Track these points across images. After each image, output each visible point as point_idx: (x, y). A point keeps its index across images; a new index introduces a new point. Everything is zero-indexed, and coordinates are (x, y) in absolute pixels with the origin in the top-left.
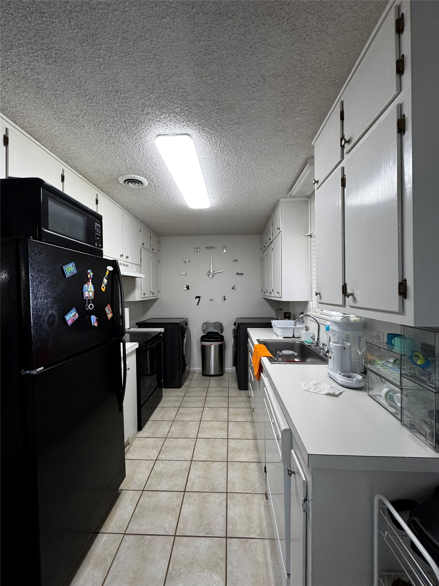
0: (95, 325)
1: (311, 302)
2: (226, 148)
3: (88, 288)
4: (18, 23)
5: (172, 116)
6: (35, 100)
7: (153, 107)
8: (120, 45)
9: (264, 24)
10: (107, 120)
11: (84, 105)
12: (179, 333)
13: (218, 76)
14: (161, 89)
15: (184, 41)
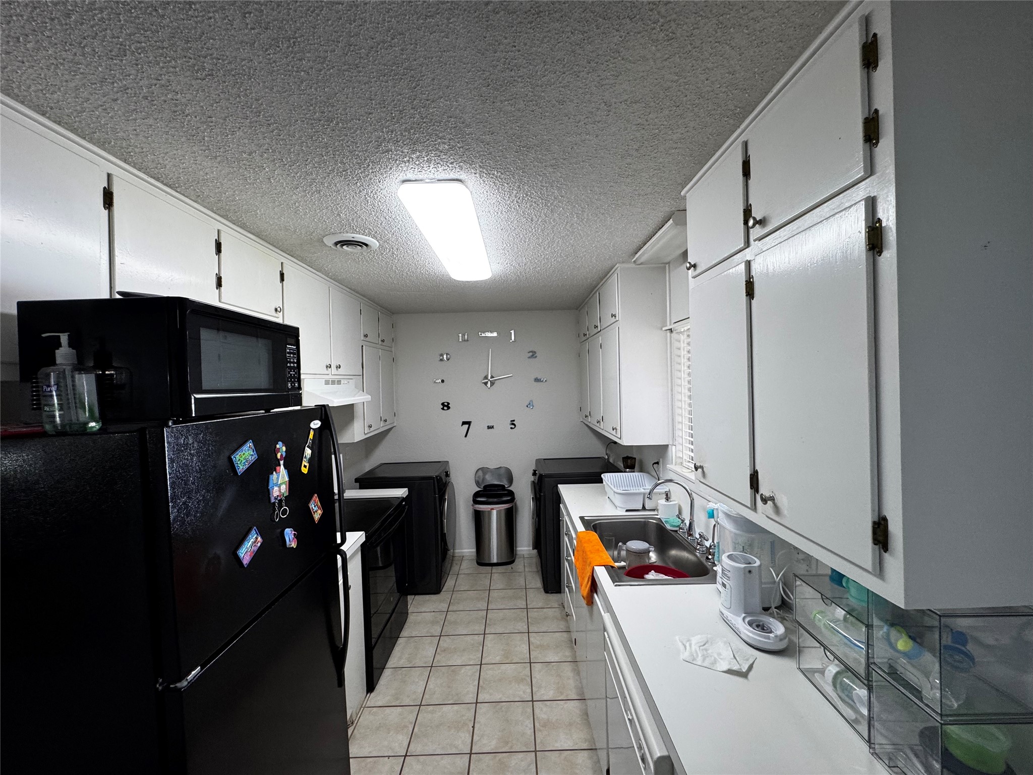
0: (292, 546)
1: (674, 447)
2: (528, 199)
3: (278, 478)
4: (137, 17)
5: (433, 155)
6: (167, 130)
7: (397, 142)
8: (341, 53)
9: (617, 31)
10: (308, 159)
11: (265, 137)
12: (435, 494)
13: (524, 101)
14: (414, 118)
15: (465, 50)
